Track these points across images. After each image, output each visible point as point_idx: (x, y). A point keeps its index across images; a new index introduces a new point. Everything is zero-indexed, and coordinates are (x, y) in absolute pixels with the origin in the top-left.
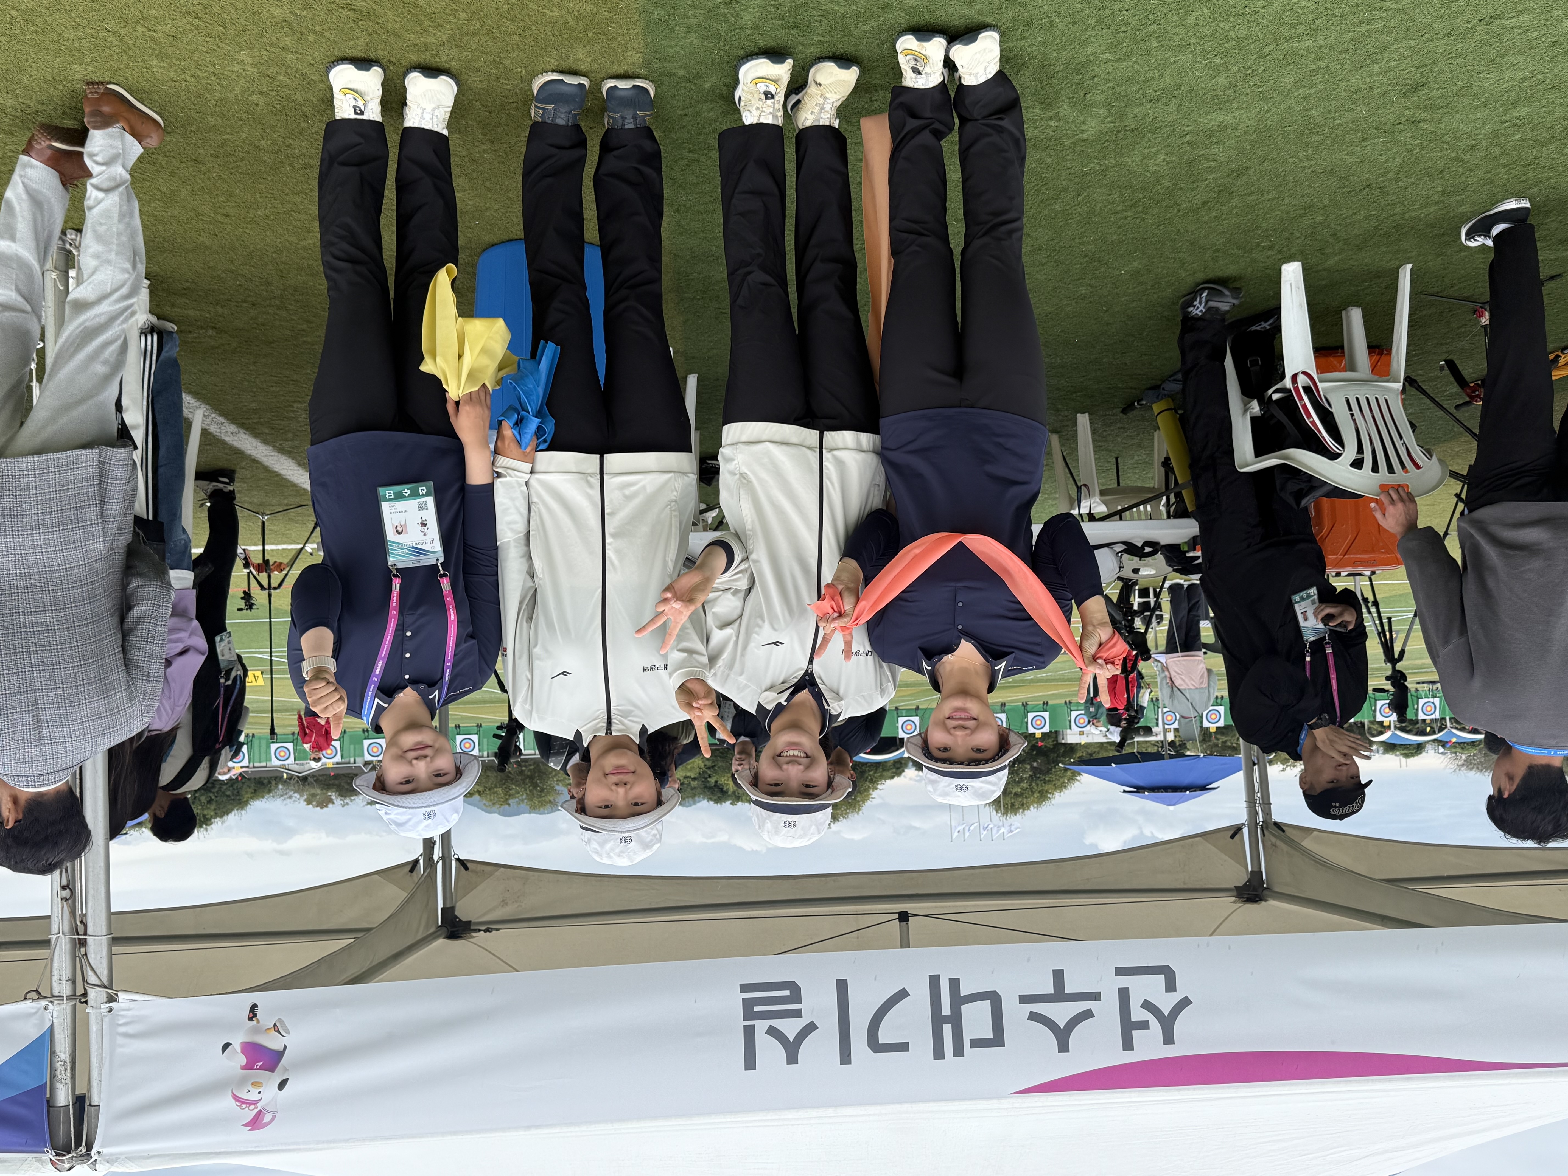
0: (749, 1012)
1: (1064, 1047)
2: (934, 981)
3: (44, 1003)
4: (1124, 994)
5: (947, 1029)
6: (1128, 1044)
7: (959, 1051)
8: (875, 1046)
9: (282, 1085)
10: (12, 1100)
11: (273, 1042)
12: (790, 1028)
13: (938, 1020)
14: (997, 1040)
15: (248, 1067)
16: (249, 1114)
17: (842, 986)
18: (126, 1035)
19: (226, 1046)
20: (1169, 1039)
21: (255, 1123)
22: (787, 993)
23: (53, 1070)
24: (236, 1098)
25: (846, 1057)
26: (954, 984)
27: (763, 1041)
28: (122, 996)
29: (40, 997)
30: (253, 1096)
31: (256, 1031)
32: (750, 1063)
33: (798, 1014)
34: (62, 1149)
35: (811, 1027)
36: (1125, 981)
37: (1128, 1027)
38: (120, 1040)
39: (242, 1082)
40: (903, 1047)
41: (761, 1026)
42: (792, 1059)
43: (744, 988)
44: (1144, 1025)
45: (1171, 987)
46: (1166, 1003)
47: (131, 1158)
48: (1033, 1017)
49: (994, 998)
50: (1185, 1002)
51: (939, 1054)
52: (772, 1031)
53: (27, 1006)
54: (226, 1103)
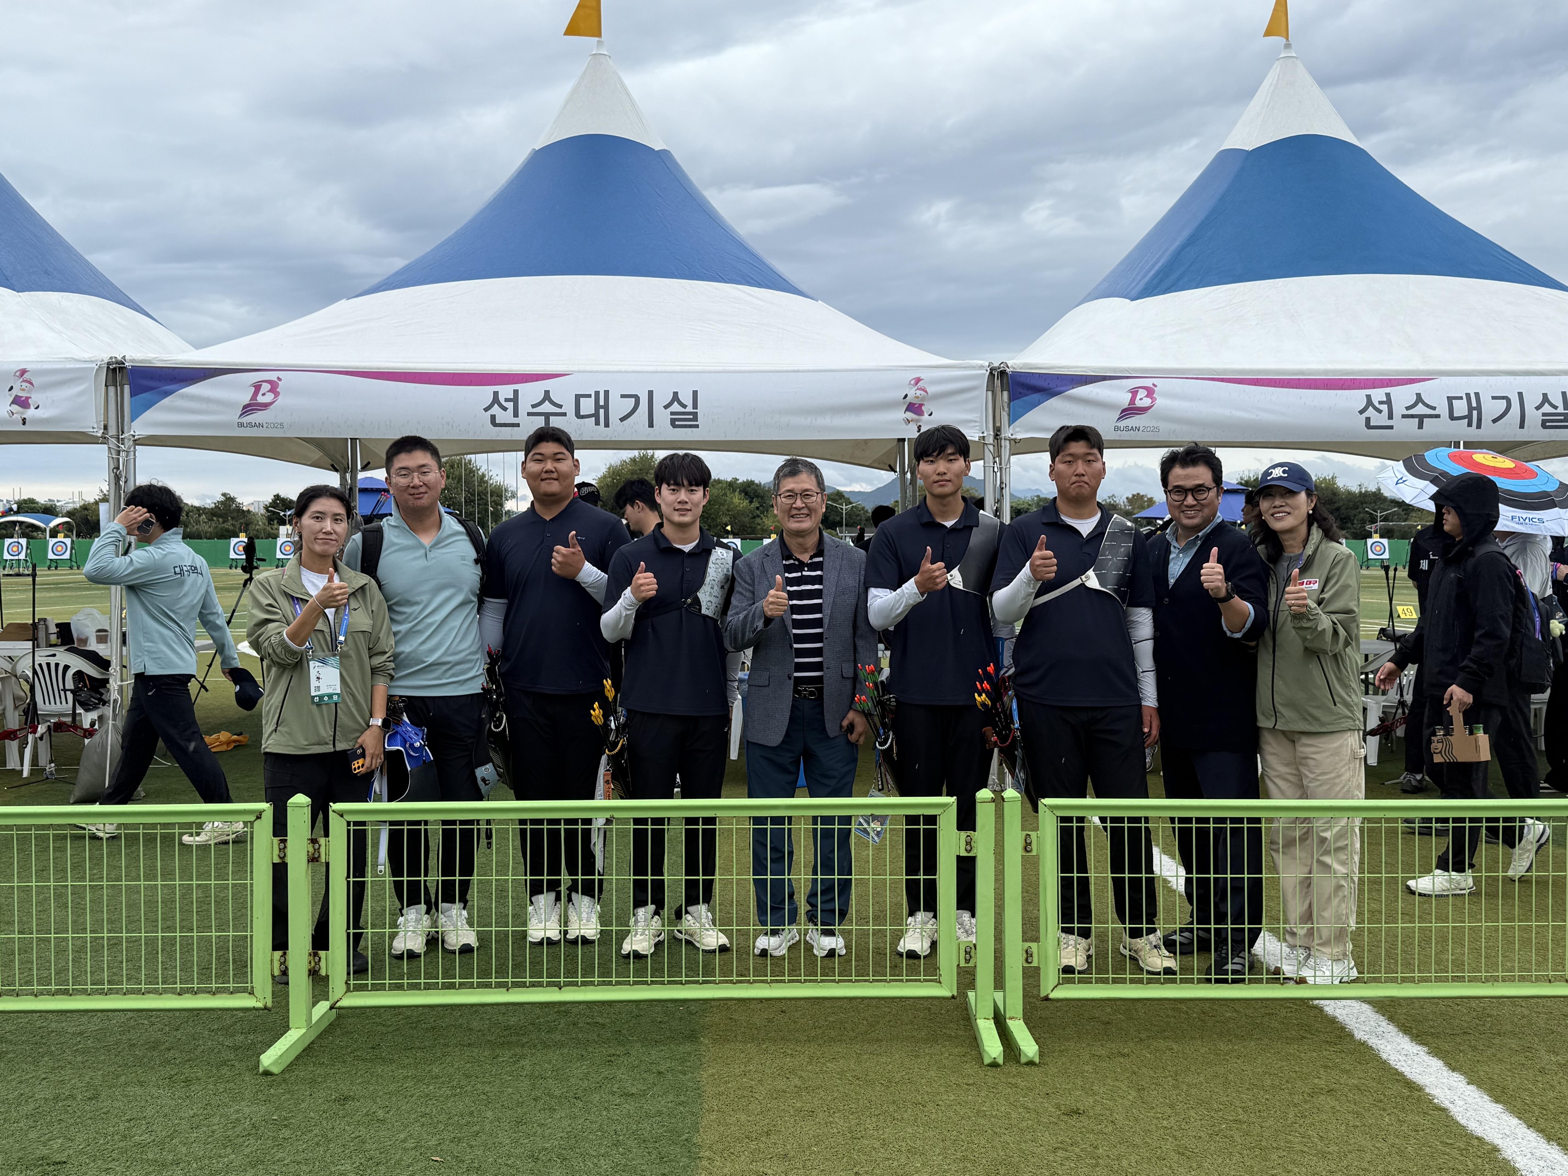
0: (695, 416)
1: (547, 393)
2: (607, 425)
3: (1013, 437)
4: (516, 414)
5: (602, 403)
6: (516, 392)
7: (597, 393)
8: (637, 398)
9: (906, 396)
10: (1026, 395)
11: (910, 415)
12: (676, 407)
13: (606, 407)
14: (578, 397)
15: (921, 405)
16: (920, 384)
17: (651, 425)
18: (976, 422)
19: (931, 415)
20: (496, 394)
21: (918, 380)
22: (677, 423)
23: (1009, 407)
24: (926, 392)
25: (651, 393)
26: (597, 423)
27: (689, 402)
28: (977, 439)
29: (1015, 440)
30: (919, 392)
31: (917, 421)
32: (695, 393)
33: (672, 413)
34: (1003, 373)
35: (666, 407)
36: (515, 421)
37: (515, 400)
38: (978, 420)
39: (923, 399)
40: (623, 396)
41: (690, 409)
42: (676, 394)
43: (697, 426)
44: (507, 400)
45: (493, 417)
46: (496, 410)
47: (973, 367)
48: (560, 406)
49: (578, 415)
50: (486, 410)
51: (607, 393)
52: (684, 406)
53: (1019, 436)
54: (931, 390)
